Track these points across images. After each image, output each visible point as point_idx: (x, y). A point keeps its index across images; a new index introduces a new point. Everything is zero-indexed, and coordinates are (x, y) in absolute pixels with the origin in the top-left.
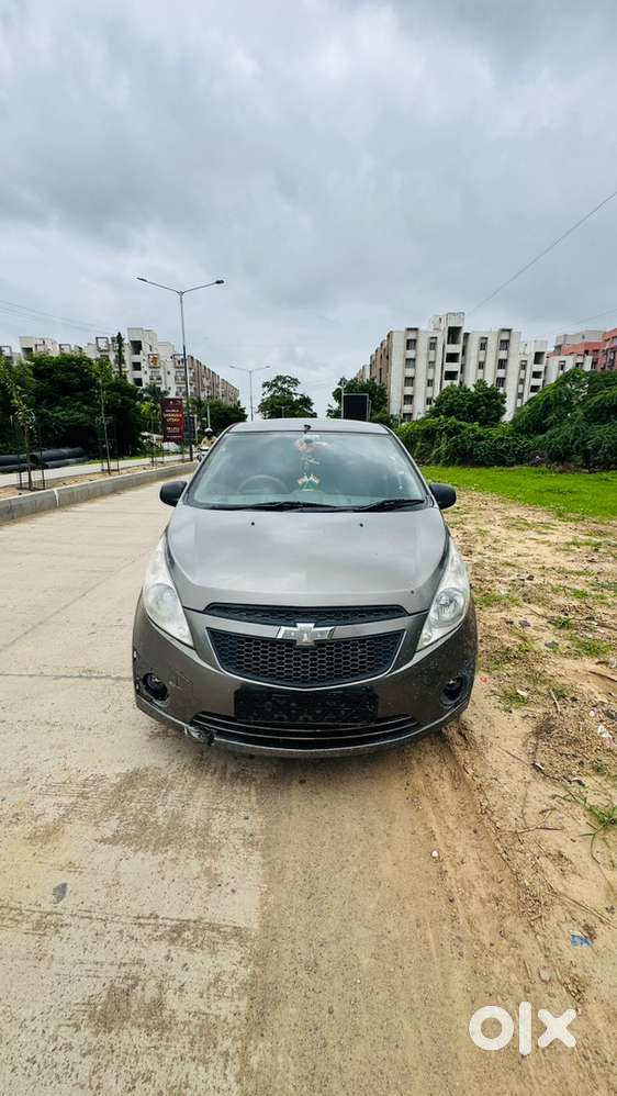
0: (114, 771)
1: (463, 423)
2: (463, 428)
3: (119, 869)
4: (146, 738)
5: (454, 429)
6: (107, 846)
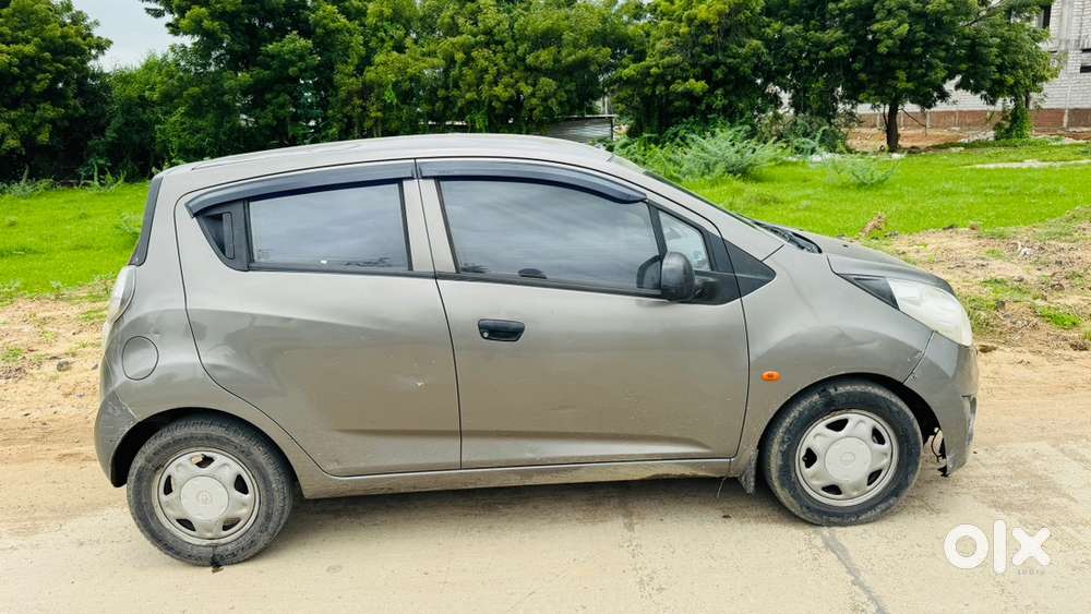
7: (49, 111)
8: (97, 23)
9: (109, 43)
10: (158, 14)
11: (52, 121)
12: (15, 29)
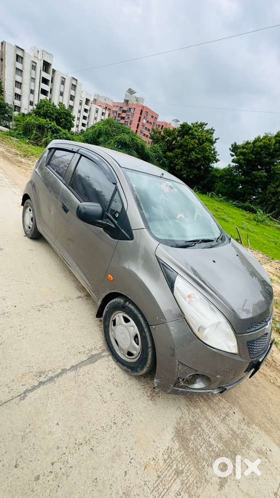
0: (167, 439)
1: (60, 128)
2: (61, 131)
3: (245, 491)
4: (150, 402)
5: (55, 129)
6: (226, 487)
7: (195, 171)
8: (219, 155)
9: (219, 160)
10: (232, 156)
11: (195, 174)
12: (199, 151)
